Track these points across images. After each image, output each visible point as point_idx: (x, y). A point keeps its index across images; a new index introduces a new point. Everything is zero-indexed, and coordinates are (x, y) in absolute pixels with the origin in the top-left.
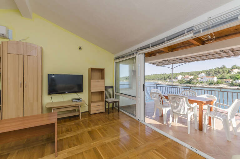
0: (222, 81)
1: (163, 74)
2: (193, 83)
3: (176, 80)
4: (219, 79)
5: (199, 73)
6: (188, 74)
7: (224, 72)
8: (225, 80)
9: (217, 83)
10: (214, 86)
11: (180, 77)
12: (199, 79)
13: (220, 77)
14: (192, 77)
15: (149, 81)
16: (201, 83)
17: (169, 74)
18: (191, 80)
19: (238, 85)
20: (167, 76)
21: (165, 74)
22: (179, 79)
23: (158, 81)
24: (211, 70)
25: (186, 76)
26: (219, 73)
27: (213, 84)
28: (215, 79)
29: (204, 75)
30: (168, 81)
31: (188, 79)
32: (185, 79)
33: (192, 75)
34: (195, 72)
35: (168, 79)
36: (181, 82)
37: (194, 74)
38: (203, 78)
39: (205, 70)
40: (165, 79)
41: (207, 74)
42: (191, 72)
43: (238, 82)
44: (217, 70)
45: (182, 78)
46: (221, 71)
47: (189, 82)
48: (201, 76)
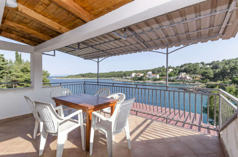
0: (162, 78)
1: (120, 72)
2: (143, 80)
3: (130, 78)
4: (160, 76)
5: (147, 71)
6: (140, 72)
7: (163, 71)
8: (164, 77)
9: (159, 80)
10: (157, 82)
11: (133, 75)
12: (147, 76)
13: (161, 74)
14: (142, 75)
15: (107, 78)
16: (149, 79)
17: (125, 72)
18: (142, 77)
19: (171, 81)
20: (123, 74)
21: (122, 72)
22: (133, 76)
23: (116, 78)
24: (155, 69)
25: (138, 74)
26: (161, 71)
27: (156, 80)
28: (158, 76)
29: (150, 72)
30: (124, 78)
31: (140, 77)
32: (138, 76)
33: (143, 73)
34: (145, 70)
35: (123, 76)
36: (134, 79)
37: (144, 72)
38: (150, 76)
39: (152, 69)
40: (121, 77)
41: (153, 72)
42: (142, 70)
43: (172, 79)
44: (159, 69)
45: (135, 75)
46: (162, 70)
47: (140, 79)
48: (149, 74)
